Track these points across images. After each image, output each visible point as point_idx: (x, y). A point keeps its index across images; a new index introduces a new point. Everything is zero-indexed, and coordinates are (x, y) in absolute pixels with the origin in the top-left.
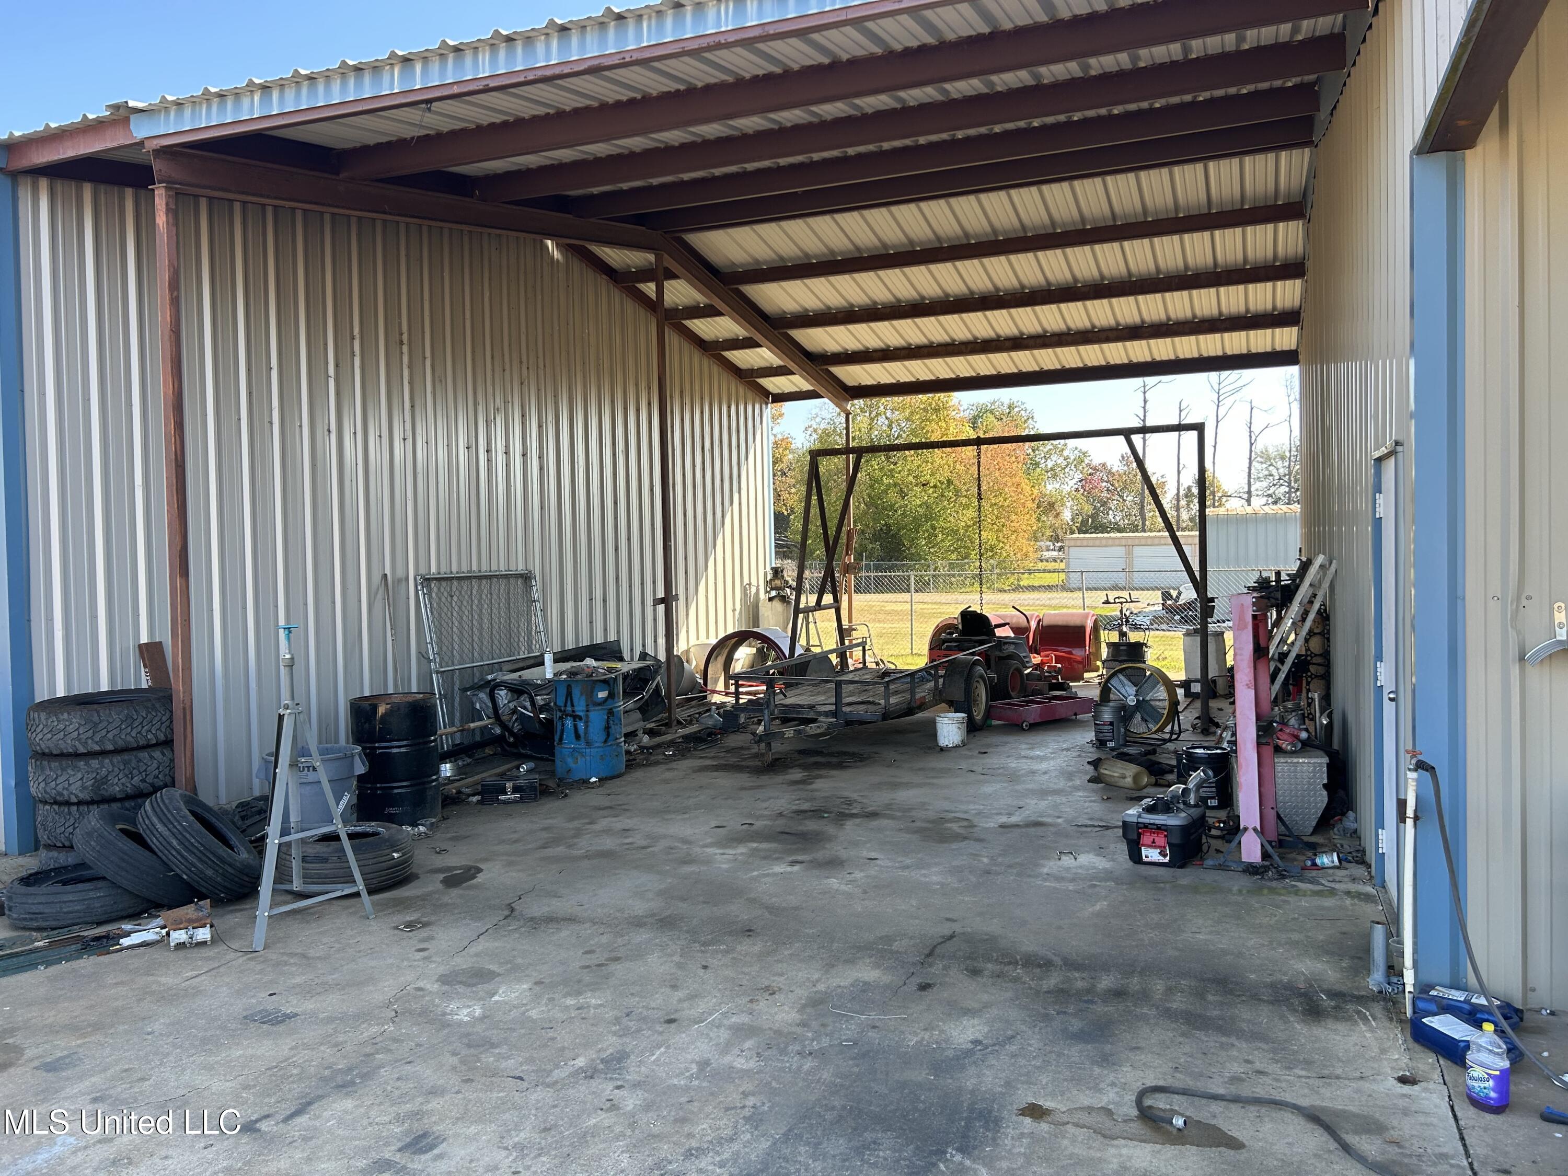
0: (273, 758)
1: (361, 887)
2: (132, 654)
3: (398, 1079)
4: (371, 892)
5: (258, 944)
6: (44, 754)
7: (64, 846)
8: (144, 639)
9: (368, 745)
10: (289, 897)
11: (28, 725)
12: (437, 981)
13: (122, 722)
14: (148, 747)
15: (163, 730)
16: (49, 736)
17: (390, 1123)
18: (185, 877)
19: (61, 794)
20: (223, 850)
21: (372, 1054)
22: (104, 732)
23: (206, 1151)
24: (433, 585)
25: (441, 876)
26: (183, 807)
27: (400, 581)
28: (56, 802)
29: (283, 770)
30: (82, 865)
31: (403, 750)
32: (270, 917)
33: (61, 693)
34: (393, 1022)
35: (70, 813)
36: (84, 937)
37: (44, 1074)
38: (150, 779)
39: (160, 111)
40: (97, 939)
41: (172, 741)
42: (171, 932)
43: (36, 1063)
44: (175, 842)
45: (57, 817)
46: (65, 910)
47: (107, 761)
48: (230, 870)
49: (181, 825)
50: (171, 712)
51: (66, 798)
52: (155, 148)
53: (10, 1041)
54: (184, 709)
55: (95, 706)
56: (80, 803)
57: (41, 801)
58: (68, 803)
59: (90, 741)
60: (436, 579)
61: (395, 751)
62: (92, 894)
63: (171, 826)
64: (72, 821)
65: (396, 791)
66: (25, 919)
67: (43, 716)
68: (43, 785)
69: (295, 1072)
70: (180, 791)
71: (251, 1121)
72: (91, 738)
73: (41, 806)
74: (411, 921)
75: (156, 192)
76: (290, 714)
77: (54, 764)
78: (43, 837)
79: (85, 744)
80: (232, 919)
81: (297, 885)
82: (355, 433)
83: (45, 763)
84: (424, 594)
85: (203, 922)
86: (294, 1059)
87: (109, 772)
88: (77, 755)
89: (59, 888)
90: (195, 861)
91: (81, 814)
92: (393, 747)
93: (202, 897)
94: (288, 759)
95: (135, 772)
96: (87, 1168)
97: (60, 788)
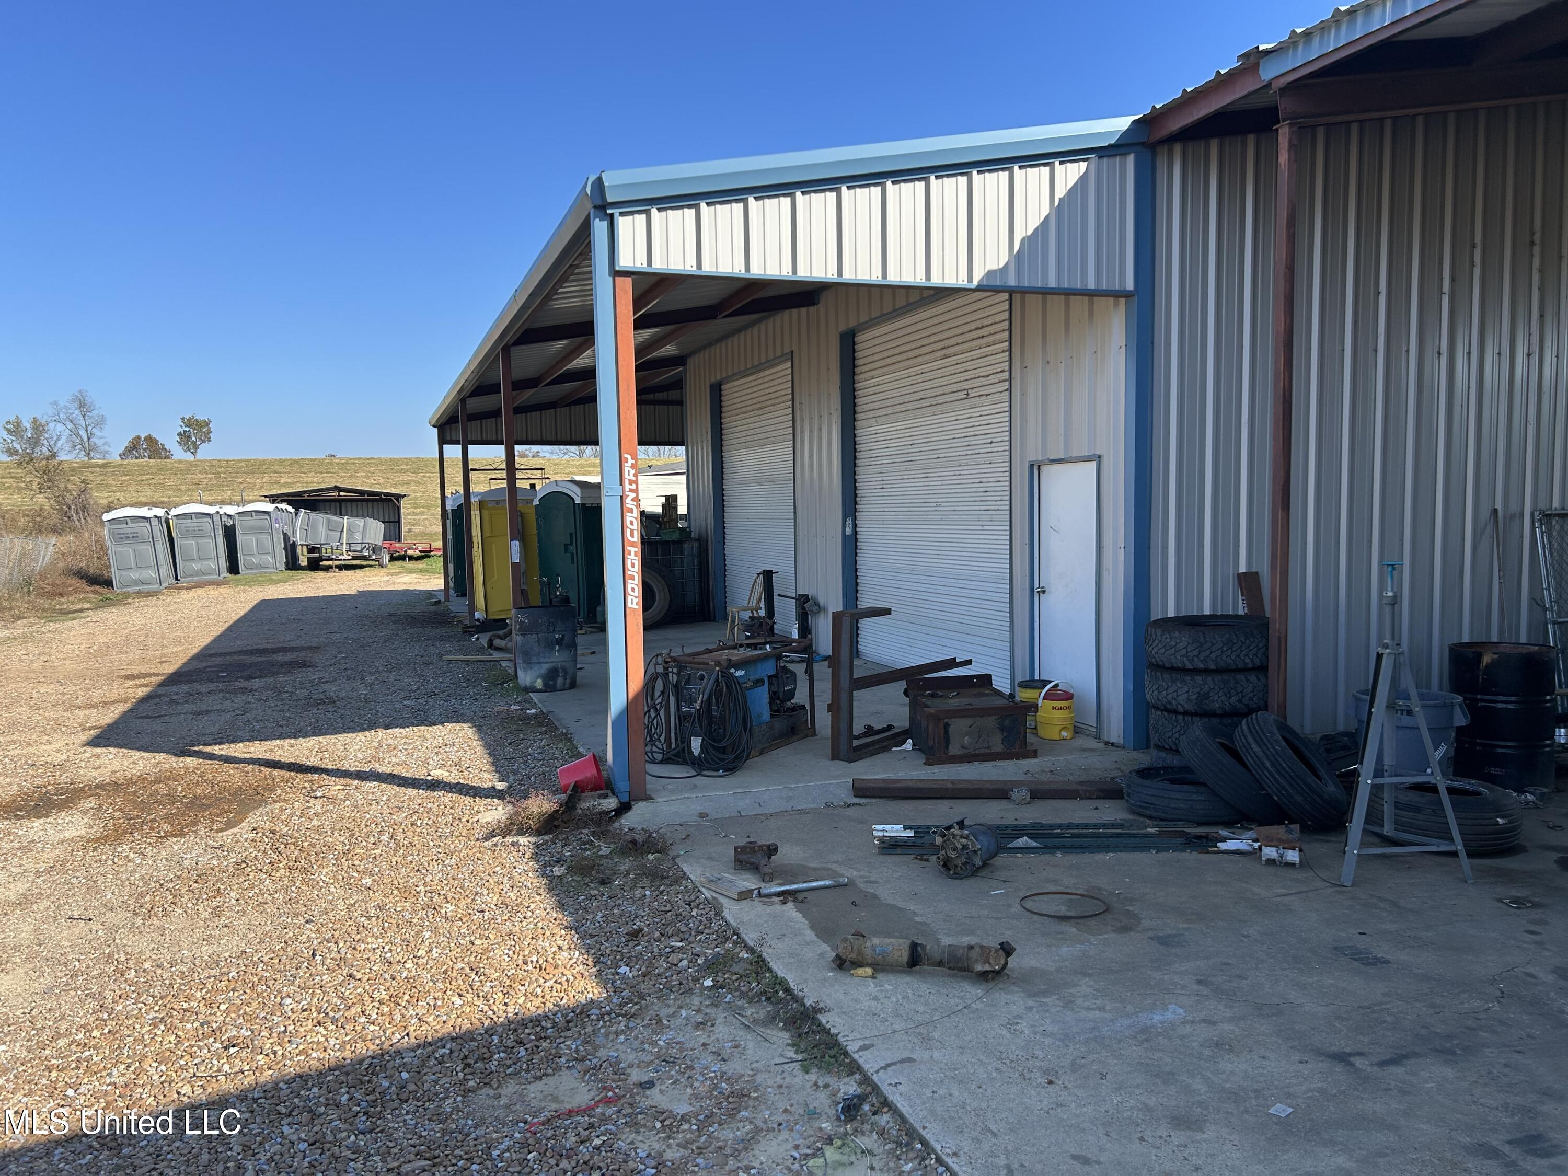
0: (1368, 698)
1: (1459, 846)
2: (1232, 583)
3: (1506, 1065)
4: (1470, 855)
5: (1347, 879)
6: (1158, 666)
7: (1171, 749)
8: (1243, 569)
9: (1469, 696)
10: (1376, 840)
11: (1146, 638)
12: (1553, 972)
13: (1224, 644)
14: (1245, 670)
15: (1259, 656)
16: (1163, 650)
17: (1497, 1109)
18: (1276, 798)
19: (1170, 703)
20: (1311, 779)
21: (1475, 1029)
22: (1208, 652)
23: (1301, 1066)
24: (1554, 522)
25: (1556, 856)
26: (1276, 731)
27: (1512, 517)
28: (1166, 710)
29: (1379, 709)
30: (1186, 769)
31: (1510, 706)
32: (1359, 855)
33: (1171, 614)
34: (1499, 1002)
35: (1177, 721)
36: (1188, 833)
37: (1157, 945)
38: (1245, 701)
39: (1288, 48)
40: (1199, 837)
41: (1267, 667)
42: (1263, 847)
43: (1150, 934)
44: (1268, 764)
45: (1166, 722)
46: (1173, 806)
47: (1209, 679)
48: (1318, 799)
49: (1274, 748)
50: (1268, 640)
51: (1174, 707)
52: (1282, 86)
53: (1131, 908)
54: (1280, 638)
55: (1202, 628)
56: (1185, 713)
57: (1154, 707)
58: (1175, 712)
59: (1196, 659)
60: (1559, 515)
61: (1500, 706)
62: (1195, 797)
63: (1264, 748)
64: (1178, 728)
65: (1500, 750)
66: (1140, 807)
67: (1159, 632)
68: (1156, 692)
69: (1388, 1019)
70: (1273, 717)
71: (1345, 1053)
72: (1197, 656)
73: (1154, 711)
74: (1519, 898)
75: (1280, 131)
76: (1389, 654)
77: (1166, 676)
78: (1154, 739)
79: (1191, 661)
80: (1320, 848)
81: (1388, 829)
82: (1469, 353)
83: (1159, 674)
84: (1542, 532)
85: (1292, 845)
86: (1388, 1006)
87: (1211, 689)
88: (1184, 670)
89: (1167, 785)
90: (1286, 785)
91: (1185, 723)
92: (1499, 702)
93: (1292, 822)
94: (1385, 700)
95: (1233, 691)
96: (1194, 1041)
97: (1169, 697)
